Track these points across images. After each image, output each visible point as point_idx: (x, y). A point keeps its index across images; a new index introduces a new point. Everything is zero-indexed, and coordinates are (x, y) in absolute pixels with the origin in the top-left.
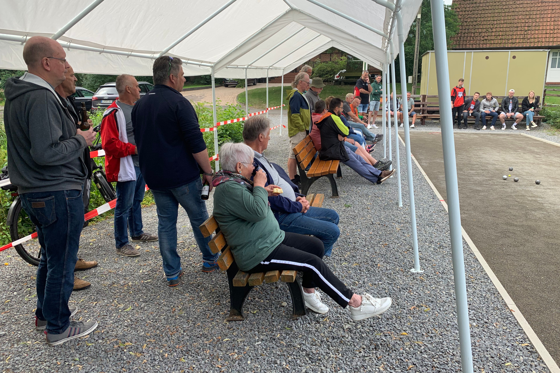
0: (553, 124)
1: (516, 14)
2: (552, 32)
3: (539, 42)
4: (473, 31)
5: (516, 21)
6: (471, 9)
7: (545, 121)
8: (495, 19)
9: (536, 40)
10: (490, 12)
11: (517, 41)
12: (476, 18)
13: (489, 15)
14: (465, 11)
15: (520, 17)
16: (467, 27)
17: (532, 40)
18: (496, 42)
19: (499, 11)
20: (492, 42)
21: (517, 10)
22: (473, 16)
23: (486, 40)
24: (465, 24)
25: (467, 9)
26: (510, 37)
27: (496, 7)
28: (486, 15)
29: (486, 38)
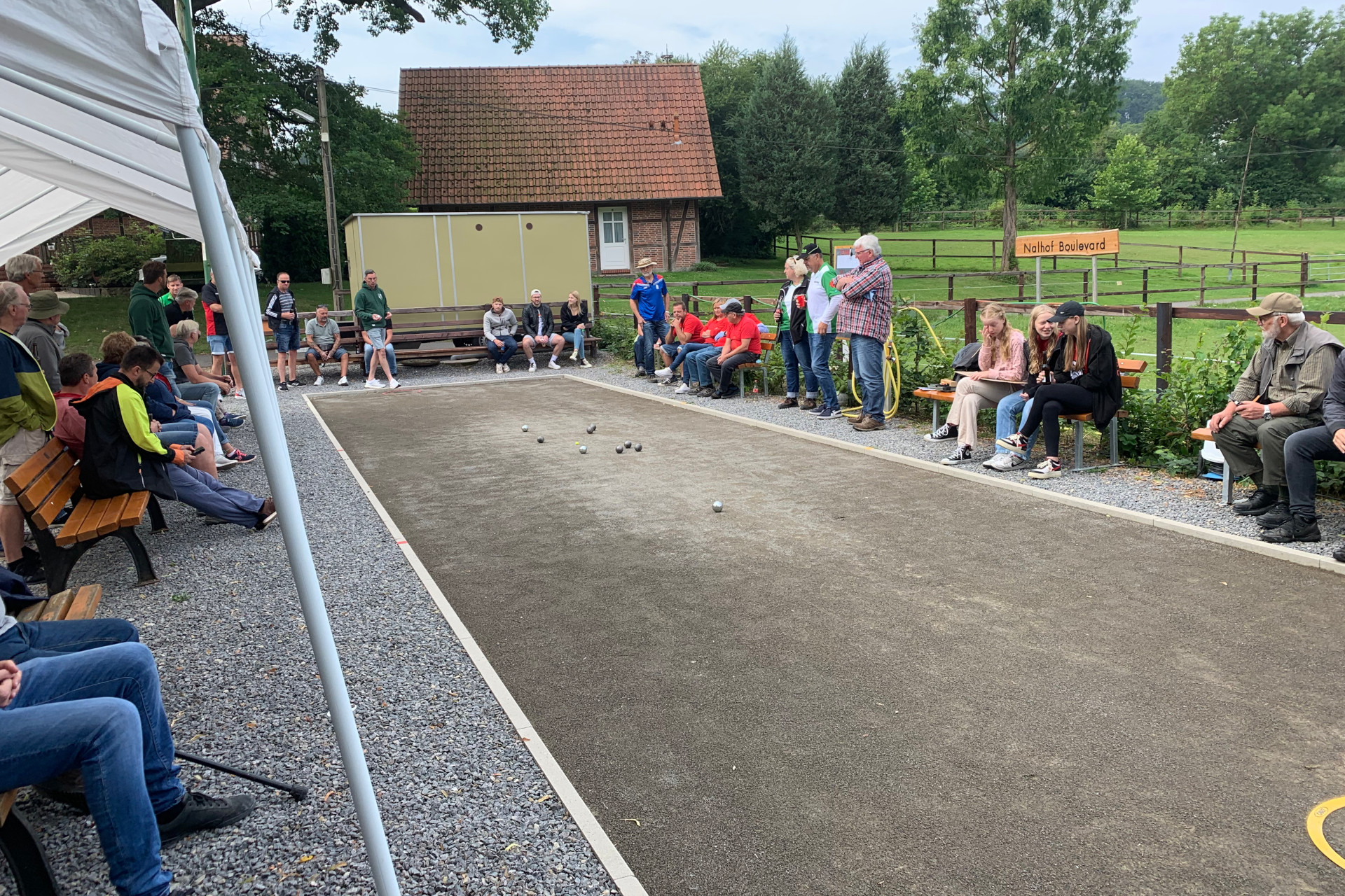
0: (616, 351)
1: (527, 136)
2: (595, 174)
3: (576, 192)
4: (451, 169)
5: (529, 151)
6: (439, 123)
7: (603, 346)
8: (490, 145)
9: (571, 190)
10: (478, 130)
11: (538, 191)
12: (453, 142)
13: (478, 137)
14: (427, 127)
15: (535, 143)
16: (437, 161)
17: (564, 190)
18: (499, 192)
19: (496, 129)
20: (492, 192)
21: (528, 129)
22: (445, 138)
23: (479, 187)
24: (432, 154)
25: (432, 123)
26: (523, 183)
27: (489, 122)
28: (471, 138)
29: (478, 183)
